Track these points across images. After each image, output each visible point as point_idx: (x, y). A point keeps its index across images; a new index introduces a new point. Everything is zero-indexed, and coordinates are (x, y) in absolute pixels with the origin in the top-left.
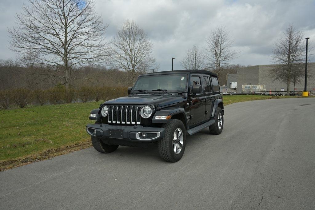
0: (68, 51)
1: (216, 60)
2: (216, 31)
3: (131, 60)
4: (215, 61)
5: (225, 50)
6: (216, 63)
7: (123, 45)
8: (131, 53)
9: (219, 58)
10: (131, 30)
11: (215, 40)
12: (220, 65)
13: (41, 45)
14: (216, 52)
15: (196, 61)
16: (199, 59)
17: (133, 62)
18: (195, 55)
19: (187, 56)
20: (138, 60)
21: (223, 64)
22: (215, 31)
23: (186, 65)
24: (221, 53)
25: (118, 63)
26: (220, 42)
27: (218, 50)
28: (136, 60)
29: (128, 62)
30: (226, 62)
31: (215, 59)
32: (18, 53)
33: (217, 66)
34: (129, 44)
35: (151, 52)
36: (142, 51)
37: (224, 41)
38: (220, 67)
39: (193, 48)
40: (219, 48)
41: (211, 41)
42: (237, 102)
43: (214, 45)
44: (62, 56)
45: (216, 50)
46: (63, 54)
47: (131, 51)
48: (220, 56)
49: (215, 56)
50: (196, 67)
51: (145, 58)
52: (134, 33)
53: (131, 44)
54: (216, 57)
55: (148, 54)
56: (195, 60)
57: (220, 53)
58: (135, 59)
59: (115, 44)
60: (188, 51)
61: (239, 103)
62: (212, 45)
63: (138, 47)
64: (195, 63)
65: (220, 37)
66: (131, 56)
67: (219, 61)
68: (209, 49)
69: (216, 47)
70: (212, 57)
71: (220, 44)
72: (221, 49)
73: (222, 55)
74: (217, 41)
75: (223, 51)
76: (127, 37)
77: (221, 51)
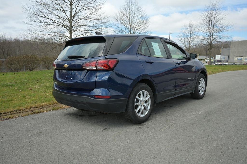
0: (72, 24)
1: (209, 33)
2: (211, 5)
3: (130, 33)
4: (208, 34)
5: (218, 23)
6: (209, 36)
7: (124, 20)
8: (131, 27)
9: (212, 32)
10: (131, 7)
11: (209, 14)
12: (213, 37)
14: (209, 25)
15: (191, 35)
16: (194, 33)
18: (190, 29)
19: (183, 31)
20: (136, 33)
21: (215, 36)
22: (209, 5)
23: (182, 39)
24: (214, 26)
27: (211, 23)
31: (208, 32)
33: (210, 38)
34: (129, 18)
36: (140, 25)
37: (218, 15)
38: (213, 39)
39: (189, 24)
40: (212, 22)
41: (205, 15)
42: (227, 71)
43: (207, 18)
44: (68, 28)
45: (209, 24)
46: (68, 27)
47: (131, 25)
48: (213, 29)
49: (208, 29)
50: (191, 40)
51: (143, 31)
52: (133, 9)
53: (131, 20)
54: (209, 29)
56: (190, 34)
58: (133, 32)
59: (117, 20)
60: (184, 26)
61: (229, 72)
62: (205, 19)
63: (137, 22)
65: (214, 11)
66: (130, 30)
67: (212, 33)
68: (203, 22)
69: (210, 20)
70: (205, 30)
71: (214, 17)
72: (215, 22)
73: (215, 28)
74: (211, 15)
75: (216, 24)
76: (127, 13)
77: (214, 24)
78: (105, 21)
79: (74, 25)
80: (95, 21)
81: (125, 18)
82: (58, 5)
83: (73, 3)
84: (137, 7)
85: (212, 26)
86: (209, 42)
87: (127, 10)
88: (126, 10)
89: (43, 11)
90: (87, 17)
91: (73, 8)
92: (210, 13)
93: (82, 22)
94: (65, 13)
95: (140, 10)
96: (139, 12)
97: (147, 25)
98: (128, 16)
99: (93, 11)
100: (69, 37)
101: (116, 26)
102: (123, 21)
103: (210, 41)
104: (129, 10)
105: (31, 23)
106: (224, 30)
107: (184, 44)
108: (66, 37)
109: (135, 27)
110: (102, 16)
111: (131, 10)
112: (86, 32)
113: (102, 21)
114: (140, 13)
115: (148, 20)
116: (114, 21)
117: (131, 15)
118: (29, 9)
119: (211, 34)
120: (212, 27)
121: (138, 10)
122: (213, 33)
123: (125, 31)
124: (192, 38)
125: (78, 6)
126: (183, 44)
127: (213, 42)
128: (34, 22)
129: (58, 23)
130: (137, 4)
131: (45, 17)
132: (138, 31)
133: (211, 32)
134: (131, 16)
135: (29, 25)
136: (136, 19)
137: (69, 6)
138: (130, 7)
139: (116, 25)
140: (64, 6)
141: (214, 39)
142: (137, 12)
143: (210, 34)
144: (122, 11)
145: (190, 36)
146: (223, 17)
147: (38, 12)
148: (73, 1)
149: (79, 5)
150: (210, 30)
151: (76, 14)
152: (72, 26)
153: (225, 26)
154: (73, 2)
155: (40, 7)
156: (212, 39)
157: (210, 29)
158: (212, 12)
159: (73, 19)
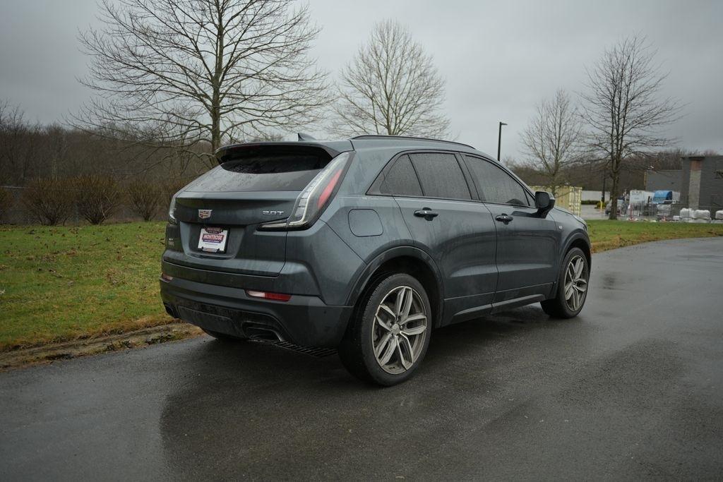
0: (222, 90)
1: (613, 127)
2: (619, 49)
3: (388, 122)
4: (609, 130)
5: (640, 100)
6: (612, 135)
7: (369, 83)
8: (389, 104)
9: (622, 123)
10: (391, 47)
11: (613, 72)
12: (624, 139)
14: (613, 105)
15: (562, 132)
16: (569, 127)
17: (392, 128)
18: (559, 115)
19: (539, 118)
20: (404, 120)
21: (630, 136)
22: (615, 49)
23: (534, 142)
24: (629, 109)
25: (358, 129)
26: (627, 79)
27: (620, 99)
28: (398, 121)
29: (379, 127)
30: (641, 132)
31: (611, 125)
33: (615, 141)
34: (384, 77)
35: (438, 104)
36: (415, 99)
37: (638, 76)
38: (624, 144)
39: (556, 99)
40: (623, 96)
41: (600, 74)
43: (609, 86)
44: (208, 102)
45: (613, 101)
46: (210, 99)
47: (389, 99)
48: (624, 117)
49: (610, 115)
50: (562, 144)
51: (422, 116)
52: (398, 53)
53: (389, 83)
54: (613, 117)
56: (558, 129)
57: (626, 108)
58: (396, 118)
59: (350, 82)
60: (543, 105)
62: (603, 88)
63: (407, 91)
65: (629, 66)
66: (388, 111)
67: (621, 129)
68: (595, 96)
69: (615, 92)
70: (601, 120)
71: (627, 82)
72: (629, 97)
73: (630, 114)
74: (619, 76)
75: (633, 102)
76: (381, 63)
77: (627, 102)
78: (316, 86)
79: (224, 94)
80: (287, 84)
81: (373, 76)
82: (182, 34)
83: (224, 31)
84: (409, 48)
85: (622, 107)
86: (612, 154)
87: (379, 54)
88: (377, 55)
89: (140, 50)
90: (265, 71)
91: (224, 45)
92: (616, 72)
93: (249, 87)
94: (201, 58)
95: (417, 56)
96: (415, 63)
97: (437, 100)
98: (383, 73)
99: (282, 57)
100: (209, 129)
101: (346, 100)
102: (367, 86)
103: (615, 151)
104: (384, 55)
105: (101, 84)
106: (657, 122)
107: (541, 155)
108: (200, 128)
109: (400, 103)
110: (309, 72)
111: (390, 56)
112: (260, 114)
113: (308, 85)
114: (417, 66)
115: (440, 87)
116: (340, 86)
117: (392, 69)
118: (97, 44)
119: (618, 131)
120: (621, 110)
121: (412, 55)
122: (623, 128)
123: (372, 113)
124: (561, 141)
125: (239, 40)
126: (539, 157)
127: (624, 155)
128: (110, 82)
129: (180, 87)
130: (411, 38)
131: (143, 68)
132: (409, 115)
133: (619, 124)
134: (390, 73)
135: (96, 91)
136: (404, 80)
137: (215, 39)
138: (389, 47)
139: (346, 96)
140: (201, 40)
141: (626, 146)
142: (409, 63)
143: (615, 131)
144: (365, 58)
145: (560, 134)
146: (653, 82)
147: (125, 54)
148: (226, 26)
149: (244, 37)
150: (617, 119)
151: (232, 63)
152: (221, 96)
153: (659, 108)
154: (226, 29)
155: (131, 40)
156: (621, 145)
157: (617, 117)
158: (624, 69)
159: (223, 78)
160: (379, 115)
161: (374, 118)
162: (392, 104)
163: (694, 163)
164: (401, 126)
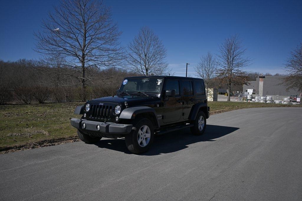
0: (85, 53)
3: (145, 64)
4: (227, 68)
5: (238, 57)
11: (228, 47)
12: (232, 71)
13: (61, 47)
14: (228, 59)
15: (210, 67)
17: (147, 66)
18: (209, 61)
19: (201, 62)
20: (151, 64)
21: (234, 70)
24: (234, 60)
25: (133, 66)
26: (233, 50)
27: (231, 57)
28: (149, 64)
29: (142, 66)
31: (228, 66)
32: (41, 54)
34: (144, 48)
36: (156, 56)
37: (237, 49)
38: (232, 73)
40: (232, 55)
41: (224, 48)
43: (226, 52)
45: (228, 57)
46: (81, 57)
47: (146, 56)
48: (232, 63)
49: (227, 62)
51: (158, 62)
52: (149, 38)
53: (145, 50)
55: (161, 59)
56: (208, 66)
59: (131, 49)
60: (203, 57)
62: (224, 52)
64: (208, 69)
65: (234, 45)
66: (145, 61)
67: (231, 68)
68: (222, 55)
69: (229, 54)
70: (224, 64)
72: (234, 56)
73: (234, 62)
74: (230, 48)
75: (235, 58)
77: (233, 58)
80: (110, 52)
82: (72, 33)
85: (231, 59)
90: (101, 46)
91: (86, 37)
94: (78, 42)
97: (164, 56)
99: (107, 41)
100: (81, 68)
106: (244, 65)
109: (150, 57)
110: (118, 47)
113: (118, 52)
118: (41, 37)
120: (231, 61)
121: (154, 40)
124: (210, 71)
126: (202, 77)
130: (154, 33)
133: (230, 66)
137: (83, 35)
143: (229, 68)
146: (242, 51)
152: (85, 56)
157: (230, 63)
158: (232, 46)
160: (142, 62)
161: (140, 63)
162: (147, 58)
163: (260, 79)
164: (150, 66)
